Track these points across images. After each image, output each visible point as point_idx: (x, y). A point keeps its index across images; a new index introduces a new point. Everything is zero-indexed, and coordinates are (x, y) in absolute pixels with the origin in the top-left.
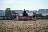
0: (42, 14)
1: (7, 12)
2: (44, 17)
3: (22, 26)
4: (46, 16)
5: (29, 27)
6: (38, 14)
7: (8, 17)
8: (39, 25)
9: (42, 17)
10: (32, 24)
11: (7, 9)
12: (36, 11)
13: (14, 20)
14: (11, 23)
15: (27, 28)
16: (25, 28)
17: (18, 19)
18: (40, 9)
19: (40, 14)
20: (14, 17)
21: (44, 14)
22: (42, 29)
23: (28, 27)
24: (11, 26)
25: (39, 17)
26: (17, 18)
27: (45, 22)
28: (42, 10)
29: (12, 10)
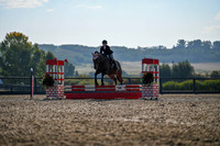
0: (192, 65)
1: (8, 55)
2: (203, 79)
3: (83, 128)
4: (215, 75)
5: (117, 133)
6: (171, 65)
7: (14, 80)
8: (167, 121)
9: (191, 81)
10: (136, 119)
11: (9, 37)
12: (161, 50)
13: (45, 96)
14: (27, 111)
15: (107, 140)
16: (94, 139)
17: (66, 93)
18: (182, 42)
19: (181, 66)
20: (44, 83)
21: (201, 68)
22: (179, 141)
23: (113, 135)
24: (23, 126)
25: (175, 79)
26: (61, 88)
27: (202, 109)
28: (190, 43)
29: (36, 45)
